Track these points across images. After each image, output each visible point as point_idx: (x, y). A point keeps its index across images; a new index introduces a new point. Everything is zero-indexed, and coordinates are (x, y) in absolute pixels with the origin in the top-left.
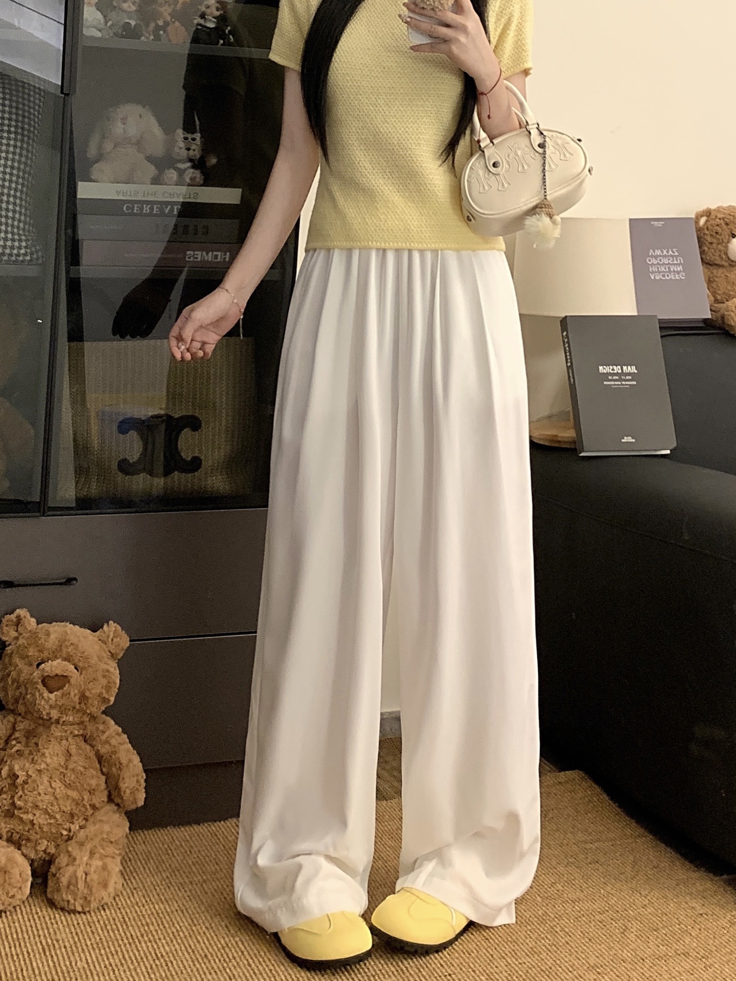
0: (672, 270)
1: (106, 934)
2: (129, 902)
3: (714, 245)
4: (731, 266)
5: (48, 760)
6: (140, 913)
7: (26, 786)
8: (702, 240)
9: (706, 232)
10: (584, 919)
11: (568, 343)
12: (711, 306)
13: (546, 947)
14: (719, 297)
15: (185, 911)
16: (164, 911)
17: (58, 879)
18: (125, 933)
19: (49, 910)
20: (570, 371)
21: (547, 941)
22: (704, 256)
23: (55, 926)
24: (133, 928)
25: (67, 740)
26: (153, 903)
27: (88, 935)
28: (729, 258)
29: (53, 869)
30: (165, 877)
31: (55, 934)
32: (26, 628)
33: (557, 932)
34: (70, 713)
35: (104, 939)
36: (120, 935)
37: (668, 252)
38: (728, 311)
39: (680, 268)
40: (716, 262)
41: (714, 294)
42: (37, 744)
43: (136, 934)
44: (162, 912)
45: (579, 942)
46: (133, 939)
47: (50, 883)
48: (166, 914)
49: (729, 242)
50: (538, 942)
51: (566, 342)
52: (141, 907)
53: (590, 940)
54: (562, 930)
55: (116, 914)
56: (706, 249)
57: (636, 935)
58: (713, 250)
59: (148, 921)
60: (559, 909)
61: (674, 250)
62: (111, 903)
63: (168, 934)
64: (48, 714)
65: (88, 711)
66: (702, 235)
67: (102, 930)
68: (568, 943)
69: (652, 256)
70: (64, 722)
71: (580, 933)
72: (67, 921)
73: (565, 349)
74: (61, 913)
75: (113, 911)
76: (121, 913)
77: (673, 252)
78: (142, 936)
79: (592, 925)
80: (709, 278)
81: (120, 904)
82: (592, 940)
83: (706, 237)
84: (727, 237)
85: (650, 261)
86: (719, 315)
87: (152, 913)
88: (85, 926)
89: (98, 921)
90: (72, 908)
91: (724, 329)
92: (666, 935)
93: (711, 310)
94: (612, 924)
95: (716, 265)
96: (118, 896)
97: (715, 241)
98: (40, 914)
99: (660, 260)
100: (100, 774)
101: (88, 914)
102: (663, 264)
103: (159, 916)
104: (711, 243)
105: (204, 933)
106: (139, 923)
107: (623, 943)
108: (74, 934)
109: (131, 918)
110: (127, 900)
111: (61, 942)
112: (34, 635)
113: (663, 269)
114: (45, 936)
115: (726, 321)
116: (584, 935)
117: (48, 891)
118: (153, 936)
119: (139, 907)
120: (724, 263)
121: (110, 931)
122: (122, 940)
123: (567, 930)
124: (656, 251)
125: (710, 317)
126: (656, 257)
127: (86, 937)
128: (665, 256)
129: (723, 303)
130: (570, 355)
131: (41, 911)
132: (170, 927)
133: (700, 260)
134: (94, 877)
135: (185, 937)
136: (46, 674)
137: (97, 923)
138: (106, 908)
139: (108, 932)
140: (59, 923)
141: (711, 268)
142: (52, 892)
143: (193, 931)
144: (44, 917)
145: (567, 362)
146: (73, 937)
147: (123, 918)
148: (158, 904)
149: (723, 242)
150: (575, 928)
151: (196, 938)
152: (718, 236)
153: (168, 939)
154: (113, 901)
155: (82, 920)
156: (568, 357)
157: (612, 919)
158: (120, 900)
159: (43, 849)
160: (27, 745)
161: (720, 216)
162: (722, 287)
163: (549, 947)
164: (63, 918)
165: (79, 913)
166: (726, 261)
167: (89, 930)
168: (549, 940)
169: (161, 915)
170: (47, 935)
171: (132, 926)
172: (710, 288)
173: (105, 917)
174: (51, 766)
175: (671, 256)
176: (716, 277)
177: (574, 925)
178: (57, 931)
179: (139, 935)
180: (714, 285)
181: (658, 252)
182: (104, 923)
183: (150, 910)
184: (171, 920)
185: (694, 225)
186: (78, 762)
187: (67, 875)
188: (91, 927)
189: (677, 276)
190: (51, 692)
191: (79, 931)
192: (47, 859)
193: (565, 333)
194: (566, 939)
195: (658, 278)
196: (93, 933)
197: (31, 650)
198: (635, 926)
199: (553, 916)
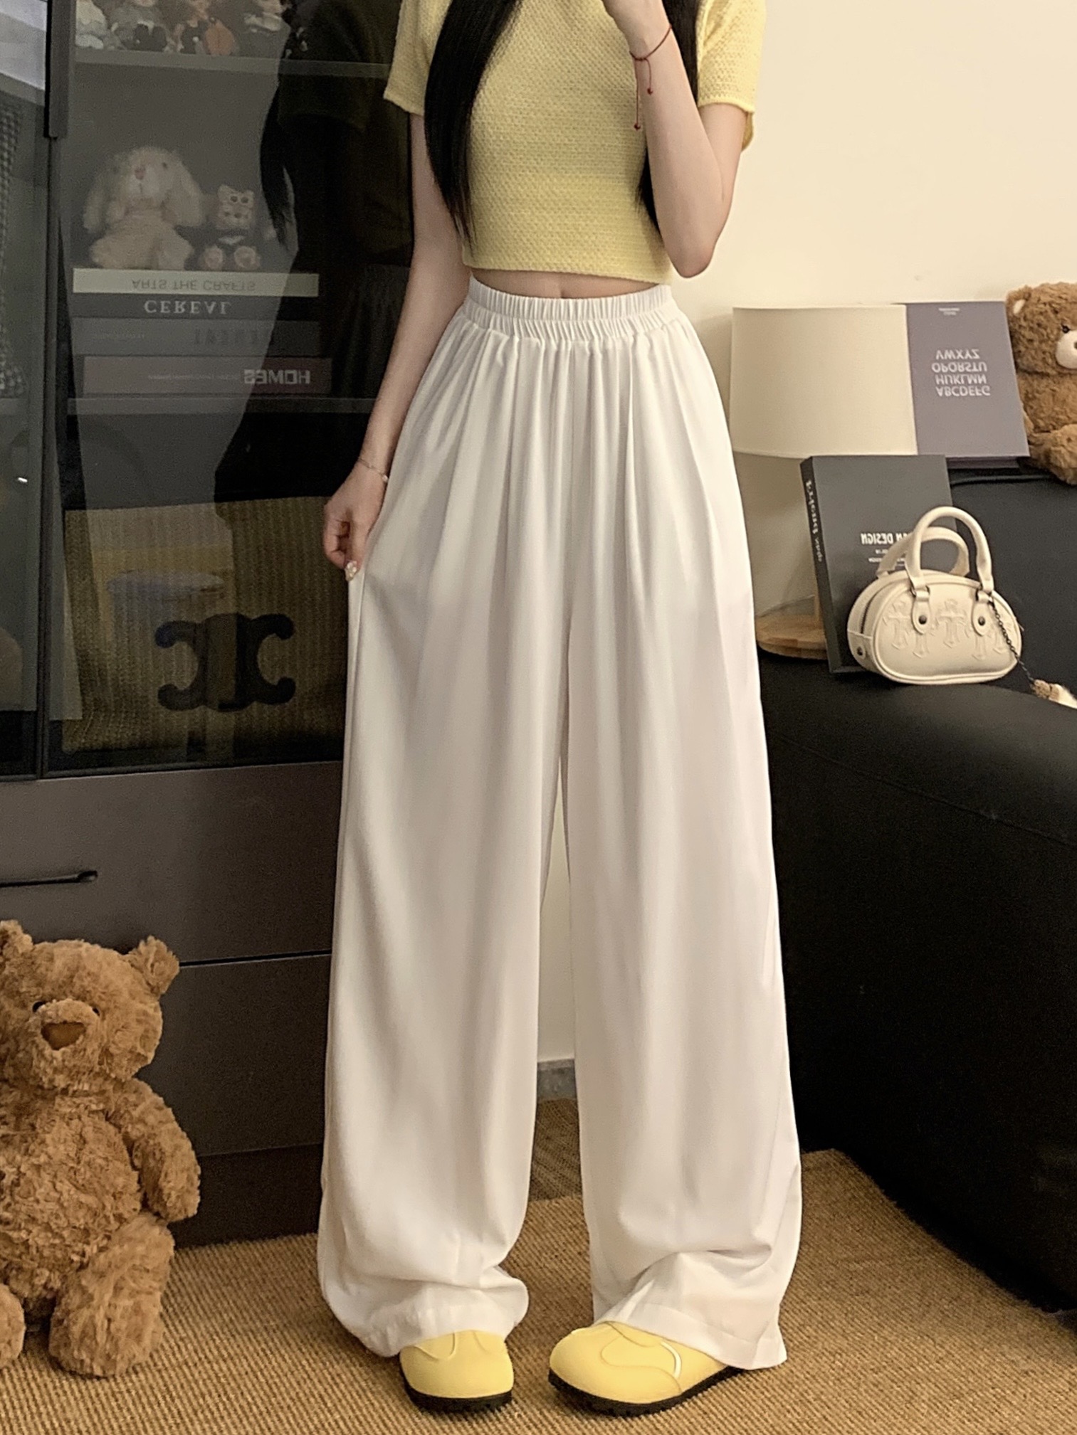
0: (970, 382)
1: (140, 1410)
2: (173, 1361)
3: (1036, 344)
4: (1061, 375)
5: (51, 1150)
6: (190, 1378)
7: (17, 1189)
8: (1016, 336)
9: (1023, 323)
10: (850, 1380)
11: (815, 497)
12: (1029, 436)
13: (794, 1424)
14: (1042, 424)
15: (259, 1374)
16: (228, 1374)
17: (67, 1328)
18: (169, 1409)
19: (53, 1374)
20: (817, 542)
21: (796, 1415)
22: (1019, 361)
23: (63, 1398)
24: (182, 1402)
25: (79, 1118)
26: (209, 1362)
27: (113, 1413)
28: (1057, 363)
29: (58, 1313)
30: (227, 1320)
31: (64, 1411)
32: (16, 950)
33: (809, 1402)
34: (84, 1078)
35: (137, 1418)
36: (162, 1411)
37: (964, 354)
38: (1055, 445)
39: (983, 379)
40: (1038, 370)
41: (1034, 417)
42: (33, 1127)
43: (186, 1411)
44: (225, 1376)
45: (843, 1416)
46: (182, 1419)
47: (55, 1334)
48: (230, 1379)
49: (1057, 339)
50: (782, 1417)
51: (811, 496)
52: (193, 1368)
53: (860, 1413)
54: (817, 1398)
55: (155, 1379)
56: (1023, 349)
57: (929, 1406)
58: (1033, 352)
59: (204, 1390)
60: (811, 1365)
61: (973, 351)
62: (147, 1362)
63: (235, 1410)
64: (51, 1081)
65: (113, 1075)
66: (1017, 327)
67: (134, 1404)
68: (826, 1420)
69: (940, 361)
70: (75, 1092)
71: (843, 1402)
72: (80, 1391)
73: (809, 507)
74: (72, 1380)
75: (150, 1376)
76: (162, 1377)
77: (972, 354)
78: (195, 1413)
79: (861, 1389)
80: (1026, 395)
81: (160, 1363)
82: (864, 1413)
83: (1023, 332)
84: (1055, 332)
85: (936, 368)
86: (1041, 450)
87: (209, 1378)
88: (108, 1399)
89: (128, 1391)
90: (88, 1370)
91: (1049, 473)
92: (974, 1405)
93: (1029, 443)
94: (892, 1387)
95: (1037, 373)
96: (157, 1351)
97: (1035, 336)
98: (39, 1380)
99: (953, 367)
100: (129, 1168)
101: (111, 1380)
102: (958, 372)
103: (219, 1382)
104: (1031, 341)
105: (289, 1407)
106: (190, 1394)
107: (909, 1416)
108: (92, 1411)
109: (178, 1386)
110: (171, 1357)
111: (72, 1423)
112: (29, 960)
113: (956, 381)
114: (48, 1414)
115: (1052, 461)
116: (850, 1405)
117: (51, 1345)
118: (212, 1413)
119: (189, 1368)
120: (1049, 371)
121: (147, 1406)
122: (166, 1419)
123: (823, 1397)
124: (947, 352)
125: (1027, 454)
126: (946, 362)
127: (110, 1416)
128: (960, 361)
129: (1048, 431)
130: (818, 517)
131: (41, 1376)
132: (237, 1398)
133: (1013, 366)
134: (120, 1324)
135: (261, 1414)
136: (48, 1021)
137: (126, 1395)
138: (138, 1369)
139: (144, 1408)
140: (69, 1393)
141: (1029, 378)
142: (58, 1347)
143: (271, 1404)
144: (46, 1386)
145: (812, 528)
146: (90, 1416)
147: (165, 1385)
148: (217, 1363)
149: (1049, 338)
150: (836, 1395)
151: (277, 1416)
152: (1042, 330)
153: (234, 1416)
154: (149, 1360)
155: (103, 1389)
156: (815, 520)
157: (893, 1381)
158: (160, 1357)
159: (43, 1282)
160: (17, 1128)
161: (1045, 299)
162: (1047, 407)
163: (797, 1424)
164: (74, 1386)
165: (98, 1378)
166: (1053, 368)
167: (114, 1404)
168: (798, 1414)
169: (223, 1380)
170: (52, 1413)
171: (180, 1397)
172: (1028, 409)
173: (138, 1384)
174: (56, 1159)
175: (969, 360)
176: (1038, 392)
177: (835, 1390)
178: (65, 1404)
179: (190, 1411)
180: (1034, 404)
181: (949, 355)
182: (137, 1393)
183: (206, 1372)
184: (239, 1387)
185: (1004, 313)
186: (97, 1152)
187: (81, 1322)
188: (117, 1400)
189: (977, 390)
190: (57, 1049)
191: (99, 1406)
192: (49, 1297)
193: (809, 484)
194: (824, 1413)
195: (948, 394)
196: (120, 1409)
197: (24, 983)
198: (926, 1391)
199: (802, 1376)
